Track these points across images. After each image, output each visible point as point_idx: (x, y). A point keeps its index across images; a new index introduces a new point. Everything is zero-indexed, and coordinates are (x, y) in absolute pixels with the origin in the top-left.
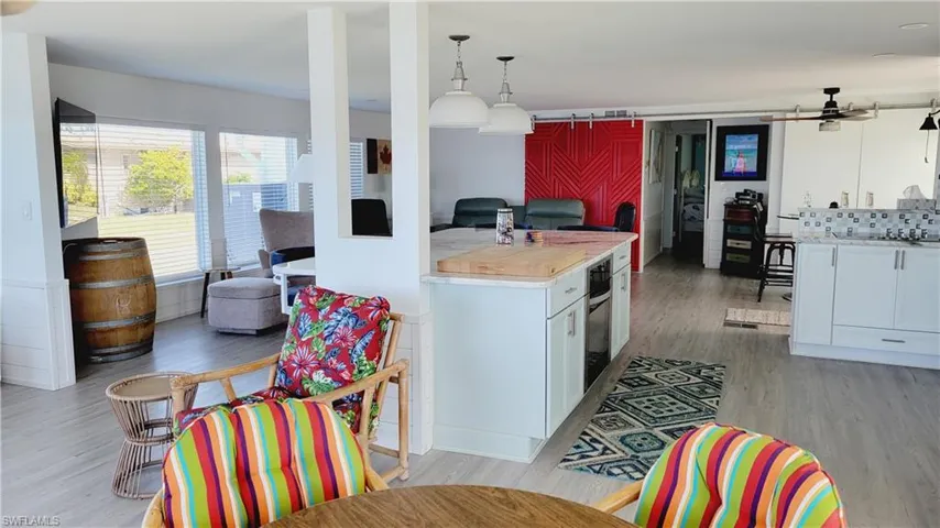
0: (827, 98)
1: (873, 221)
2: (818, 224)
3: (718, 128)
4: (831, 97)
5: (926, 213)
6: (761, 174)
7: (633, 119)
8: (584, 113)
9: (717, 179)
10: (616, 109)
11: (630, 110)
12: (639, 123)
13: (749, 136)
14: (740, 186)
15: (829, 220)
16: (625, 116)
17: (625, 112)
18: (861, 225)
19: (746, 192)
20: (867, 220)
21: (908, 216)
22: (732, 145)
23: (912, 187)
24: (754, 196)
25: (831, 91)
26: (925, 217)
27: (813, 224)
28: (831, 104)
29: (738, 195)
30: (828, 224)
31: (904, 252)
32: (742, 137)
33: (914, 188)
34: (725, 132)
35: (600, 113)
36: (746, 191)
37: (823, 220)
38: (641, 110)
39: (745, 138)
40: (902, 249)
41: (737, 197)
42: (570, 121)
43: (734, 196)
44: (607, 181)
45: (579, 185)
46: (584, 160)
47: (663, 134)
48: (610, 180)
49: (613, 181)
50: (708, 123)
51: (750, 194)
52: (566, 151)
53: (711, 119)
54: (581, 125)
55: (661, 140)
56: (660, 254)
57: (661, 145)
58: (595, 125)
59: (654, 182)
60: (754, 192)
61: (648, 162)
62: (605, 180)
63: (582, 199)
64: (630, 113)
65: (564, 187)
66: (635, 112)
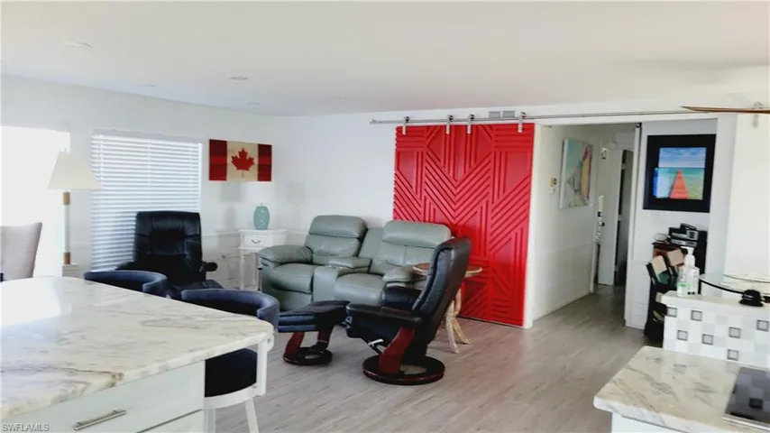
2: (707, 340)
3: (650, 138)
6: (703, 205)
7: (520, 122)
8: (462, 115)
9: (646, 207)
10: (500, 109)
11: (510, 114)
12: (529, 129)
13: (694, 149)
14: (676, 219)
15: (735, 333)
16: (511, 117)
17: (514, 112)
19: (683, 229)
22: (667, 158)
24: (692, 235)
27: (695, 337)
29: (672, 230)
30: (733, 344)
32: (682, 150)
34: (657, 144)
35: (483, 115)
36: (683, 226)
37: (720, 332)
38: (531, 110)
39: (686, 152)
41: (670, 234)
42: (445, 123)
43: (667, 232)
44: (487, 202)
45: (453, 206)
46: (460, 174)
47: (591, 146)
48: (491, 201)
49: (493, 203)
50: (638, 130)
51: (688, 232)
52: (440, 161)
53: (640, 124)
54: (458, 129)
55: (586, 153)
56: (590, 294)
57: (587, 160)
58: (474, 129)
59: (570, 206)
60: (695, 230)
61: (555, 180)
62: (484, 201)
63: (456, 224)
64: (518, 114)
65: (436, 207)
66: (524, 113)
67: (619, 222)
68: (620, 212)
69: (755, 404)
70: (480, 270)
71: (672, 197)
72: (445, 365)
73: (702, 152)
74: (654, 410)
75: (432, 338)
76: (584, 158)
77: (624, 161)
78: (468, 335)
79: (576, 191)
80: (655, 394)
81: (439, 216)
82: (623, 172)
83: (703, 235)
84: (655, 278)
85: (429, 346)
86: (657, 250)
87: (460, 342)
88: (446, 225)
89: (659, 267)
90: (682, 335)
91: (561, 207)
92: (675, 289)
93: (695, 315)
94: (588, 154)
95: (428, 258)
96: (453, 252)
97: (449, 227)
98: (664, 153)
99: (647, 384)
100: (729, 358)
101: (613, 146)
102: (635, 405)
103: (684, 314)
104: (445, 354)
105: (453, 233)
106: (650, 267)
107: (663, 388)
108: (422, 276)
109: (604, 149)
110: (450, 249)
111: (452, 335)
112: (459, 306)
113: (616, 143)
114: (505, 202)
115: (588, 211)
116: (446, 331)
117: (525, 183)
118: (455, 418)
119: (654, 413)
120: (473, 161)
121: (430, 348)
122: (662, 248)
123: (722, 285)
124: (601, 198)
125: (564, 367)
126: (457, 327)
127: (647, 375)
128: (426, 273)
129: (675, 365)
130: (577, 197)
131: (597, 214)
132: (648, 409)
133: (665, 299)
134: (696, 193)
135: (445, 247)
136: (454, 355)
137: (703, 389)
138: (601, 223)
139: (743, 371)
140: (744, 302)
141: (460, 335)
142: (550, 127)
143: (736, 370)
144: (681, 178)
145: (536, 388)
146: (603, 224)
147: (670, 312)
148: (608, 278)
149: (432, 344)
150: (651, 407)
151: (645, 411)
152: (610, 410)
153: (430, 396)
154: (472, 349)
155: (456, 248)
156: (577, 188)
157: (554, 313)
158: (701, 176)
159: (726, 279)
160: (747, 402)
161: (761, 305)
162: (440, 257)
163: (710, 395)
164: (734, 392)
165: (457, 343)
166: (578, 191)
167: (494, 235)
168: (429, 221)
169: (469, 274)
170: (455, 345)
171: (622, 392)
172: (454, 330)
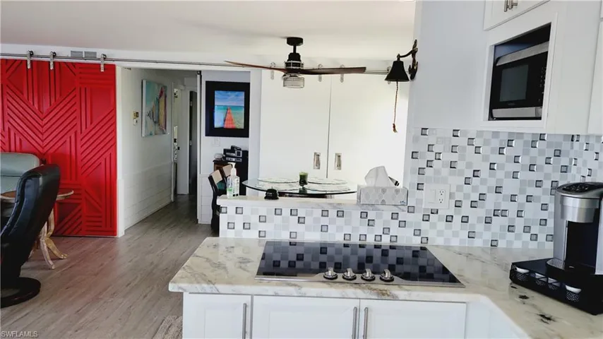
0: (290, 49)
1: (325, 221)
2: (246, 226)
3: (207, 82)
4: (295, 49)
5: (395, 210)
6: (244, 133)
7: (102, 63)
8: (44, 51)
9: (207, 134)
10: (83, 50)
11: (93, 56)
12: (111, 69)
13: (237, 93)
14: (228, 142)
15: (262, 219)
16: (95, 58)
17: (95, 53)
18: (308, 229)
19: (233, 149)
20: (316, 220)
21: (371, 215)
22: (221, 100)
23: (377, 169)
24: (239, 154)
25: (295, 42)
26: (394, 216)
27: (239, 226)
28: (294, 56)
29: (225, 151)
30: (262, 227)
31: (367, 310)
32: (229, 93)
33: (378, 171)
34: (213, 87)
35: (64, 52)
36: (233, 147)
37: (254, 220)
38: (113, 53)
39: (232, 95)
40: (365, 304)
41: (225, 153)
42: (25, 58)
43: (222, 152)
44: (76, 133)
45: (40, 136)
46: (46, 107)
47: (165, 87)
48: (79, 131)
49: (81, 133)
50: (199, 76)
51: (236, 152)
52: (23, 94)
53: (200, 71)
54: (40, 66)
55: (162, 92)
56: (171, 203)
57: (163, 98)
58: (57, 65)
59: (151, 134)
60: (240, 150)
61: (137, 113)
62: (73, 131)
63: (45, 153)
64: (99, 56)
65: (22, 137)
66: (104, 55)
67: (190, 146)
68: (190, 139)
69: (276, 264)
70: (72, 193)
71: (225, 126)
72: (41, 282)
73: (242, 95)
74: (212, 283)
75: (26, 259)
76: (160, 96)
77: (191, 100)
78: (63, 251)
79: (155, 122)
80: (213, 271)
81: (26, 145)
82: (191, 108)
83: (246, 153)
84: (215, 187)
85: (22, 267)
86: (216, 166)
87: (55, 259)
88: (35, 154)
89: (218, 178)
90: (231, 226)
91: (143, 135)
92: (226, 193)
93: (238, 210)
94: (163, 93)
95: (14, 186)
96: (41, 179)
97: (36, 155)
98: (218, 95)
99: (208, 265)
100: (260, 236)
101: (182, 87)
102: (198, 283)
103: (231, 210)
104: (42, 272)
105: (42, 161)
106: (211, 179)
107: (219, 266)
108: (11, 204)
109: (175, 90)
110: (38, 177)
111: (47, 253)
112: (52, 227)
113: (184, 85)
114: (93, 132)
115: (166, 139)
116: (41, 251)
117: (110, 116)
118: (52, 327)
119: (212, 285)
120: (58, 96)
121: (23, 269)
122: (220, 164)
123: (258, 187)
124: (175, 128)
125: (152, 263)
126: (52, 245)
127: (207, 259)
128: (13, 200)
129: (227, 248)
130: (157, 128)
131: (173, 141)
132: (208, 284)
133: (220, 201)
134: (240, 125)
135: (32, 174)
136: (49, 271)
137: (244, 261)
138: (177, 148)
139: (268, 243)
140: (267, 197)
141: (55, 252)
142: (130, 69)
143: (264, 243)
144: (229, 113)
145: (128, 285)
146: (179, 148)
147: (223, 210)
148: (184, 189)
149: (25, 265)
150: (209, 282)
151: (205, 286)
152: (181, 291)
153: (24, 313)
154: (69, 263)
155: (44, 175)
156: (156, 119)
157: (142, 222)
158: (243, 111)
159: (261, 183)
160: (272, 263)
161: (277, 198)
162: (27, 184)
163: (248, 265)
164: (262, 259)
165: (52, 260)
166: (157, 122)
167: (85, 161)
168: (16, 151)
169: (60, 197)
170: (51, 262)
171: (189, 275)
172: (48, 248)
